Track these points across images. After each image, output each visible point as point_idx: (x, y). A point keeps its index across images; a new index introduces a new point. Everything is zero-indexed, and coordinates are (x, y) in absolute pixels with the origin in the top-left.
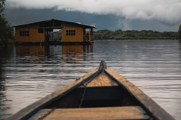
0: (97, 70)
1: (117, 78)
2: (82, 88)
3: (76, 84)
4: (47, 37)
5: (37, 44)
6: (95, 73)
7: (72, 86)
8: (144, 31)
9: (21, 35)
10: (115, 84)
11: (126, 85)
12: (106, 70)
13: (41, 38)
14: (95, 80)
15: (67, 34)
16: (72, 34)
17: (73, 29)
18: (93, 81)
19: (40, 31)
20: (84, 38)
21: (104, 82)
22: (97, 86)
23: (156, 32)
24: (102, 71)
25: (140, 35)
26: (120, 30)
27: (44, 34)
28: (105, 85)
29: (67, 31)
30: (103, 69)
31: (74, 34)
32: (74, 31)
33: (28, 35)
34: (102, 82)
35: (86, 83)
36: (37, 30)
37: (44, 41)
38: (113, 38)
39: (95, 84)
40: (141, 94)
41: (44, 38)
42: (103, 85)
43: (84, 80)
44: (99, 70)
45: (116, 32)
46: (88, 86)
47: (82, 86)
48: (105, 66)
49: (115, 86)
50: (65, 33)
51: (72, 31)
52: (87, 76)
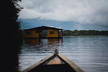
0: (53, 55)
1: (64, 59)
2: (45, 65)
3: (41, 63)
4: (40, 35)
5: (35, 38)
6: (52, 57)
7: (38, 65)
8: (90, 30)
9: (27, 34)
10: (63, 63)
11: (69, 63)
12: (58, 54)
13: (37, 35)
14: (52, 61)
15: (50, 33)
16: (52, 33)
17: (53, 31)
18: (50, 61)
19: (37, 32)
20: (58, 35)
21: (57, 61)
22: (53, 64)
23: (97, 31)
24: (56, 55)
25: (88, 33)
26: (77, 30)
27: (38, 33)
28: (58, 64)
29: (50, 32)
30: (56, 54)
31: (54, 33)
32: (54, 32)
33: (31, 34)
34: (56, 62)
35: (47, 62)
36: (35, 32)
37: (38, 37)
38: (72, 35)
39: (52, 63)
40: (78, 69)
41: (38, 35)
42: (56, 64)
43: (45, 60)
44: (54, 55)
45: (74, 31)
46: (48, 64)
47: (44, 64)
48: (58, 52)
49: (63, 64)
50: (49, 33)
51: (52, 32)
52: (47, 58)
